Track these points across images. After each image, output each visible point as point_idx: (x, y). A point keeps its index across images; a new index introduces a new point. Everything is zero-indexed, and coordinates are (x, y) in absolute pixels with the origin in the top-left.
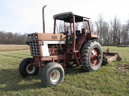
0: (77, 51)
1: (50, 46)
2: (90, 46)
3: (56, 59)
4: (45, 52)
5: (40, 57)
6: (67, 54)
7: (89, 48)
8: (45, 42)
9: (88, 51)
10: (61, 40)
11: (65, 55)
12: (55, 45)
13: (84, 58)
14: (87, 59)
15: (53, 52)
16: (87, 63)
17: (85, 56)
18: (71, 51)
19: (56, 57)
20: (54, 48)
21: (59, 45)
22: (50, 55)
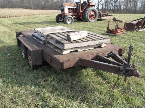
0: (82, 12)
1: (69, 9)
2: (88, 9)
3: (72, 15)
4: (66, 11)
5: (64, 13)
6: (77, 13)
7: (88, 10)
8: (66, 7)
9: (87, 12)
10: (74, 6)
11: (76, 13)
12: (71, 8)
13: (85, 15)
14: (86, 15)
15: (70, 12)
16: (87, 17)
17: (86, 14)
18: (79, 11)
19: (71, 14)
20: (71, 10)
21: (73, 8)
22: (69, 13)
